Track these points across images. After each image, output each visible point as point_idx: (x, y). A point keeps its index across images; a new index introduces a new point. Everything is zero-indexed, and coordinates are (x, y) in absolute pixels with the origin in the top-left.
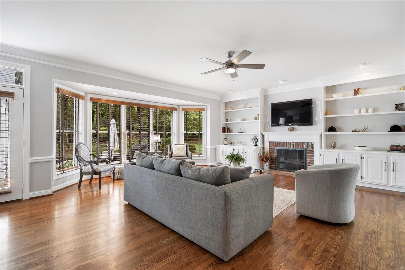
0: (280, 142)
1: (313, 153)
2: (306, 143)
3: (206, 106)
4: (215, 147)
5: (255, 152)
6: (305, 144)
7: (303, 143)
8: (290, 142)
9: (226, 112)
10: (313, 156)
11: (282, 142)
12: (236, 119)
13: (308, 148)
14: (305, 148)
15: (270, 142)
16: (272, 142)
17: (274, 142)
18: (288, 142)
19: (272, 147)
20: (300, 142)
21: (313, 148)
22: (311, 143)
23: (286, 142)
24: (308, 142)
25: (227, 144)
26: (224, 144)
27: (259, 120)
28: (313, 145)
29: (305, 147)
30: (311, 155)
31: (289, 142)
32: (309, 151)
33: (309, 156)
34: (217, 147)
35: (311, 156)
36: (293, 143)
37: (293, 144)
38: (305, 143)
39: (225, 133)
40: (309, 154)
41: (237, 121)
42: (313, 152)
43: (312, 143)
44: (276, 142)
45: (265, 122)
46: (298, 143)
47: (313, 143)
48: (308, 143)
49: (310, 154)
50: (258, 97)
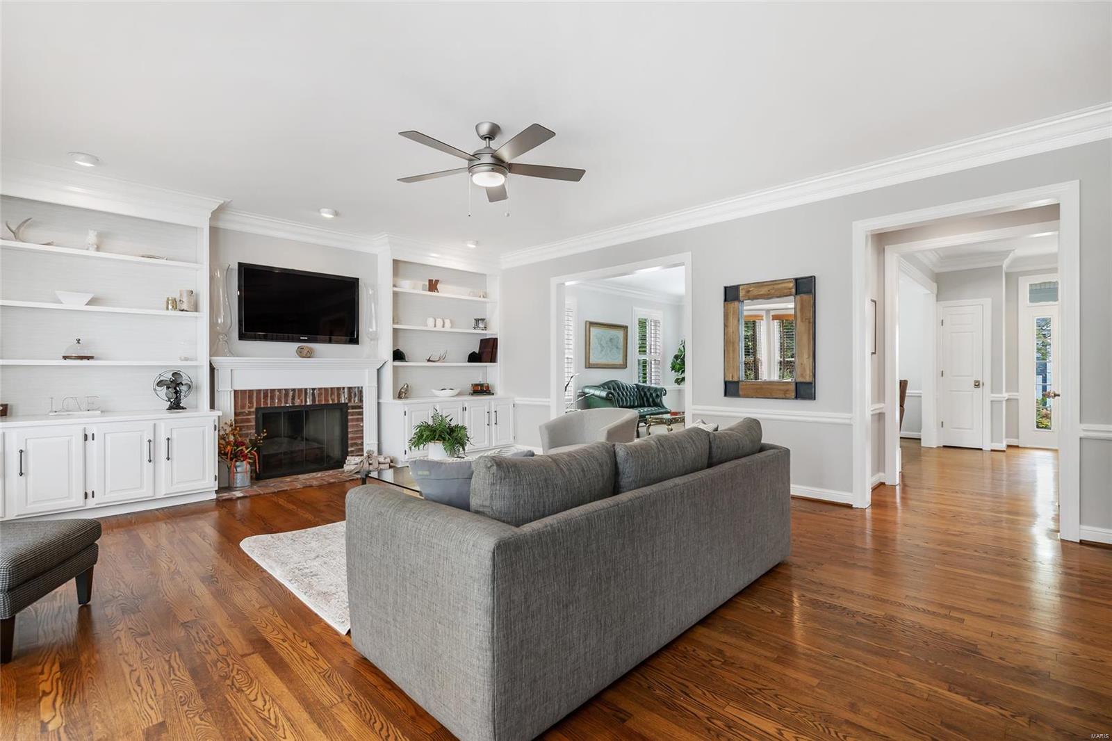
0: (273, 391)
1: (361, 414)
2: (346, 390)
6: (344, 393)
7: (339, 389)
8: (306, 389)
10: (362, 420)
11: (280, 390)
13: (350, 401)
14: (343, 402)
15: (235, 391)
16: (243, 392)
17: (251, 392)
18: (300, 390)
19: (243, 407)
20: (332, 386)
21: (361, 401)
22: (357, 389)
23: (294, 390)
24: (351, 386)
28: (361, 392)
29: (343, 398)
30: (358, 418)
31: (302, 389)
32: (353, 409)
33: (353, 420)
35: (358, 420)
36: (313, 389)
37: (313, 394)
38: (344, 388)
40: (352, 415)
42: (361, 410)
43: (358, 387)
44: (259, 391)
45: (220, 321)
46: (326, 389)
47: (362, 387)
48: (350, 388)
49: (355, 415)
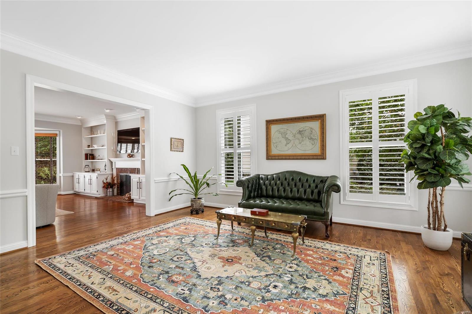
0: (122, 168)
3: (59, 131)
4: (72, 175)
5: (97, 178)
6: (136, 170)
9: (92, 138)
11: (124, 168)
12: (93, 145)
15: (117, 168)
17: (119, 168)
18: (127, 169)
19: (118, 173)
21: (140, 173)
25: (89, 172)
26: (86, 172)
27: (106, 147)
28: (140, 170)
29: (136, 172)
34: (74, 175)
37: (130, 170)
39: (87, 160)
41: (94, 147)
45: (112, 148)
46: (132, 168)
50: (105, 124)
